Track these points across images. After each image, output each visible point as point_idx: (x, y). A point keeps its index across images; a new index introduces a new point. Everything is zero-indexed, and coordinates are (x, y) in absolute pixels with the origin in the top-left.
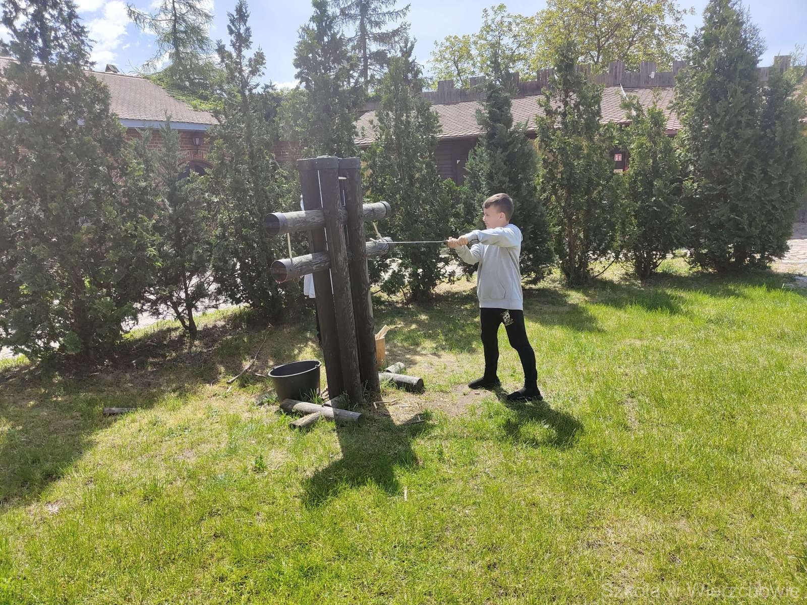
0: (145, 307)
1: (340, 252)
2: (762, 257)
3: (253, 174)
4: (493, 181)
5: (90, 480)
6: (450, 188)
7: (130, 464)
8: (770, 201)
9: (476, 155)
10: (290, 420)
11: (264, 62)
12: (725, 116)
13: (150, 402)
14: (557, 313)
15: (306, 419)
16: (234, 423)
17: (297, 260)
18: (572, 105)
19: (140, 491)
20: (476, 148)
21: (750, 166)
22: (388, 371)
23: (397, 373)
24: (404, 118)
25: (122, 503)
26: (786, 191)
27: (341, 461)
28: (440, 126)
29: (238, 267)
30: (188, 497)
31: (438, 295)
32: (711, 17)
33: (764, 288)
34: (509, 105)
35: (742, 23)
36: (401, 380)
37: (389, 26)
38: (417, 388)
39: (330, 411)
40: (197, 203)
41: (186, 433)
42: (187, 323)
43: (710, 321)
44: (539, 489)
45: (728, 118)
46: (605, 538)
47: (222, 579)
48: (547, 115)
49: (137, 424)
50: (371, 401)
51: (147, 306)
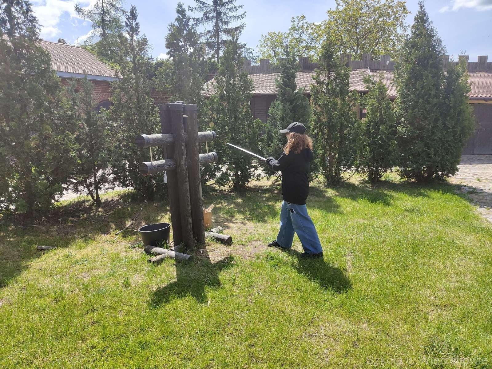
0: (70, 187)
1: (183, 159)
2: (442, 174)
3: (138, 111)
4: (283, 121)
5: (24, 288)
6: (259, 124)
7: (49, 279)
8: (447, 141)
9: (275, 106)
10: (149, 257)
11: (147, 44)
12: (422, 90)
13: (66, 244)
14: (318, 201)
15: (158, 257)
16: (116, 258)
17: (155, 163)
18: (332, 79)
19: (52, 295)
20: (275, 102)
21: (436, 120)
22: (212, 231)
23: (217, 233)
24: (232, 81)
25: (40, 302)
26: (456, 136)
27: (175, 283)
28: (254, 87)
29: (127, 166)
30: (81, 299)
31: (250, 188)
32: (415, 32)
33: (441, 192)
34: (295, 77)
35: (433, 36)
36: (218, 237)
37: (233, 25)
38: (228, 242)
39: (173, 253)
40: (103, 126)
41: (86, 263)
42: (95, 198)
43: (406, 210)
44: (287, 303)
45: (423, 91)
46: (319, 332)
47: (92, 348)
48: (317, 84)
49: (57, 256)
50: (199, 248)
51: (71, 186)
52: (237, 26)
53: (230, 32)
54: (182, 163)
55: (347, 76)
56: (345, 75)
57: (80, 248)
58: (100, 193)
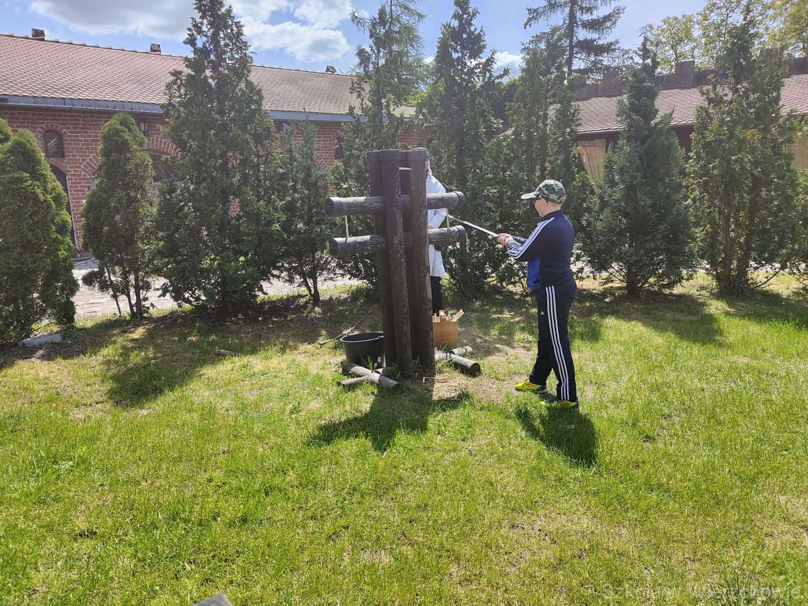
1: (396, 235)
5: (177, 398)
9: (616, 148)
10: (342, 378)
15: (354, 380)
16: (303, 375)
17: (351, 239)
18: (742, 93)
22: (452, 353)
23: (460, 355)
34: (654, 97)
38: (471, 371)
39: (377, 377)
42: (313, 292)
48: (709, 104)
49: (232, 365)
50: (421, 376)
51: (284, 274)
52: (607, 14)
53: (595, 25)
54: (396, 241)
56: (771, 82)
57: (266, 358)
58: (319, 286)
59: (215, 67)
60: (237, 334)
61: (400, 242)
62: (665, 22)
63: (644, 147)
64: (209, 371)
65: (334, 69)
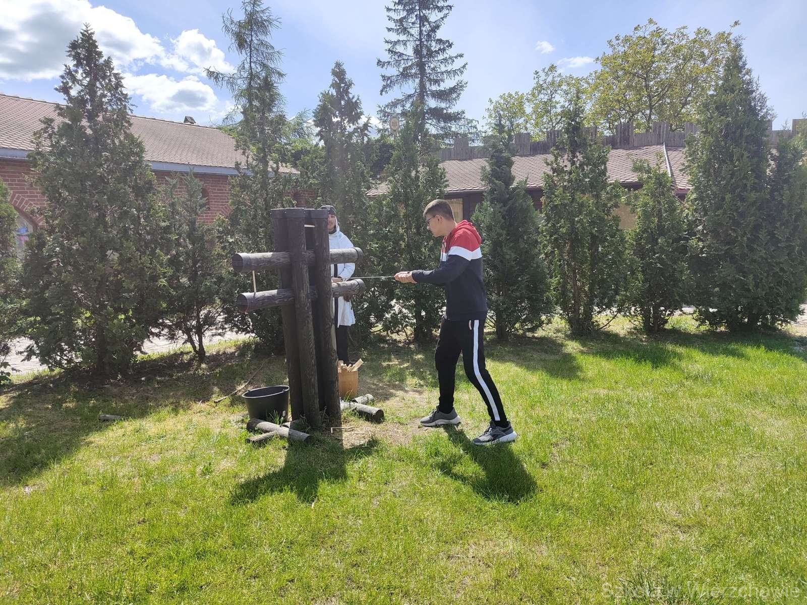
0: (163, 332)
1: (303, 289)
5: (67, 471)
8: (778, 263)
9: (482, 209)
10: (249, 435)
12: (732, 178)
14: (545, 360)
17: (259, 294)
18: (578, 165)
21: (757, 228)
22: (355, 401)
23: (363, 403)
26: (793, 254)
28: (447, 181)
32: (722, 85)
34: (511, 164)
35: (753, 92)
36: (363, 410)
37: (448, 83)
38: (376, 418)
39: (286, 431)
42: (198, 348)
45: (733, 180)
46: (465, 551)
48: (553, 173)
49: (123, 430)
50: (328, 426)
51: (166, 331)
52: (452, 86)
53: (442, 95)
54: (303, 295)
55: (603, 161)
56: (599, 157)
57: (159, 420)
58: (205, 341)
59: (91, 117)
60: (120, 396)
61: (307, 296)
62: (501, 97)
63: (506, 208)
64: (96, 438)
65: (192, 119)
